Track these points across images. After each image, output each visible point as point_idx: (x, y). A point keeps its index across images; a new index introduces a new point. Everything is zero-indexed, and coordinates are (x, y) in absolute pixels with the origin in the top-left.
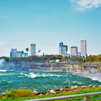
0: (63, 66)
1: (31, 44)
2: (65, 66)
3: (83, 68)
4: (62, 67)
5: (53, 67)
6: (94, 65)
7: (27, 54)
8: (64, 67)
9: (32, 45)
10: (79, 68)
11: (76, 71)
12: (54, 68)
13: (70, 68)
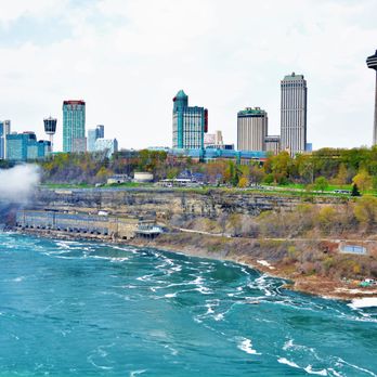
0: (151, 202)
1: (65, 103)
2: (157, 203)
3: (218, 211)
4: (146, 206)
5: (110, 204)
6: (259, 201)
7: (49, 143)
8: (151, 206)
9: (69, 106)
10: (205, 210)
11: (190, 226)
12: (115, 208)
13: (175, 210)
